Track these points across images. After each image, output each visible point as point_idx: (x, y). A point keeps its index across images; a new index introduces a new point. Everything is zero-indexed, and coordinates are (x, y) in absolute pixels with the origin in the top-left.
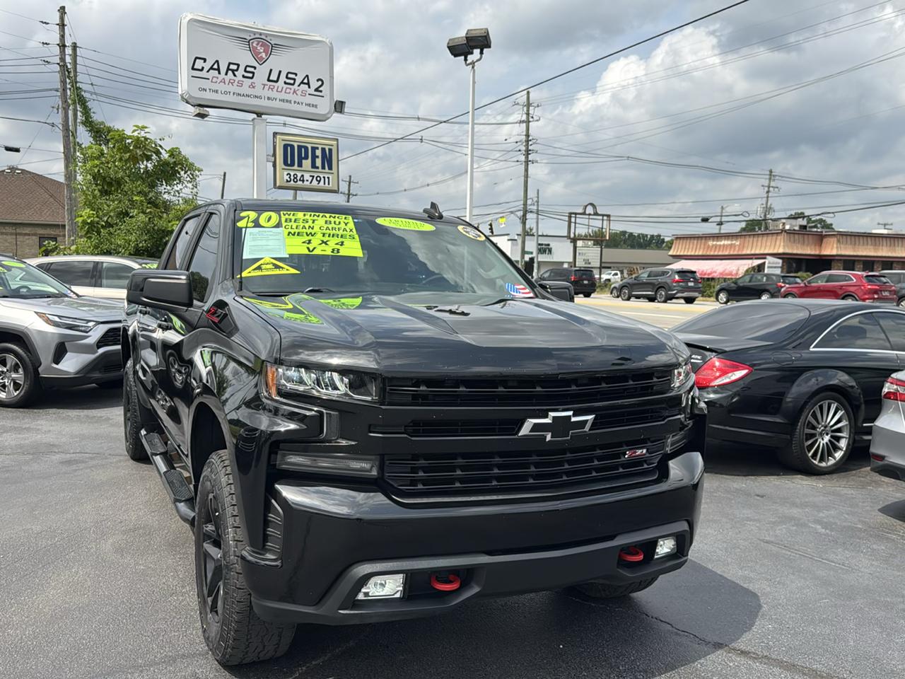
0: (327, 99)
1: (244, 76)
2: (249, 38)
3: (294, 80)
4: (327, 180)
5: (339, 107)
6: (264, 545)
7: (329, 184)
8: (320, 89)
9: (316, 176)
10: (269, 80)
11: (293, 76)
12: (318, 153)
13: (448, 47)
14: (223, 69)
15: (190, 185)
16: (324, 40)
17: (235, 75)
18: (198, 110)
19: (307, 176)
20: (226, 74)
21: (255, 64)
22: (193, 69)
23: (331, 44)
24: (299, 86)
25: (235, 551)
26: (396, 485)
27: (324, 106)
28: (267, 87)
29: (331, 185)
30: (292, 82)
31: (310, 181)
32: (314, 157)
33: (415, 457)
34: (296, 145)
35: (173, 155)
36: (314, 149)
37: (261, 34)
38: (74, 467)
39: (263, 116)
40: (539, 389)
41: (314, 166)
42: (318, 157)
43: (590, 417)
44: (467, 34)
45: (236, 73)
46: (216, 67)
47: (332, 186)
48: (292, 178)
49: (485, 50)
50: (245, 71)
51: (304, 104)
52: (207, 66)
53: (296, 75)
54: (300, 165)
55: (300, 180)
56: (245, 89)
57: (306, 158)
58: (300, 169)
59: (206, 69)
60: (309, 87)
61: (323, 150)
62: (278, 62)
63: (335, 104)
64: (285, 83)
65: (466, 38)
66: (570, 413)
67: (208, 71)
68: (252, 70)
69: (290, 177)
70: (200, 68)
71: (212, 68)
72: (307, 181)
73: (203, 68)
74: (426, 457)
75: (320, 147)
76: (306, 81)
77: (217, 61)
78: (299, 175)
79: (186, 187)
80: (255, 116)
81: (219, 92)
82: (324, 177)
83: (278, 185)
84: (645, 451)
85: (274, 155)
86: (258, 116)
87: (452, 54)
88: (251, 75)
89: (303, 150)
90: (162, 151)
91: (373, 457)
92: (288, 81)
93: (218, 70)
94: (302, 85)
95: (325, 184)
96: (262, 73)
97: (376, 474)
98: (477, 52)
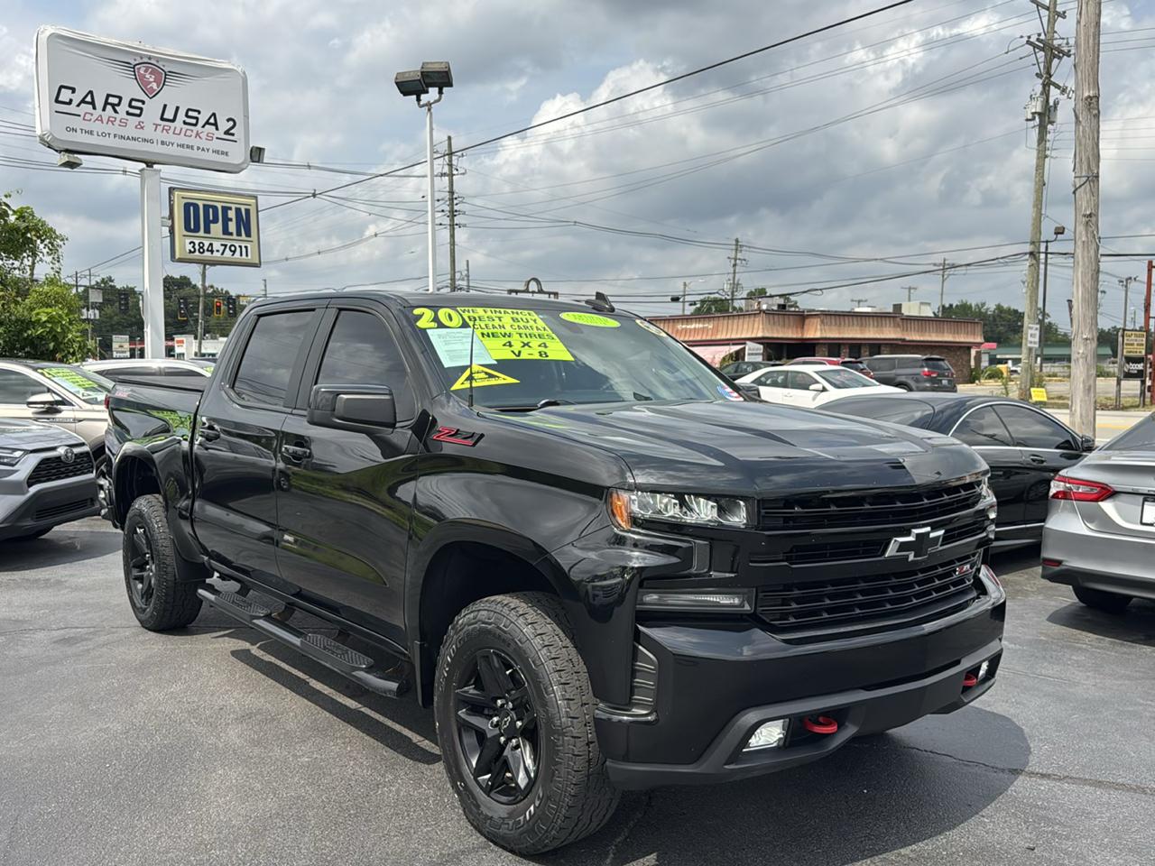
0: (241, 144)
1: (128, 113)
2: (134, 63)
3: (197, 118)
4: (244, 250)
5: (256, 155)
6: (630, 699)
7: (247, 255)
8: (231, 132)
9: (229, 245)
10: (162, 119)
11: (195, 114)
12: (232, 214)
13: (397, 83)
14: (100, 102)
15: (49, 259)
16: (235, 68)
17: (116, 112)
18: (65, 158)
19: (217, 245)
20: (104, 110)
21: (143, 96)
22: (57, 101)
23: (244, 73)
24: (203, 127)
25: (567, 712)
26: (768, 621)
27: (238, 153)
28: (160, 128)
29: (249, 257)
30: (194, 121)
31: (221, 251)
32: (226, 220)
33: (788, 588)
34: (200, 204)
35: (24, 217)
36: (225, 210)
37: (150, 58)
38: (80, 647)
39: (155, 166)
40: (899, 504)
41: (226, 231)
42: (231, 220)
43: (941, 532)
44: (422, 68)
45: (117, 108)
46: (89, 99)
47: (251, 258)
48: (197, 247)
49: (445, 89)
50: (130, 106)
51: (211, 151)
52: (77, 98)
53: (199, 112)
54: (207, 230)
55: (208, 250)
56: (130, 130)
57: (215, 221)
58: (208, 235)
59: (75, 102)
60: (217, 129)
61: (238, 211)
62: (175, 95)
63: (251, 151)
64: (185, 123)
65: (422, 73)
66: (928, 529)
67: (78, 105)
68: (139, 104)
69: (193, 247)
70: (68, 101)
71: (83, 101)
72: (218, 251)
73: (71, 100)
74: (801, 586)
75: (233, 206)
76: (212, 121)
77: (91, 92)
78: (207, 244)
79: (41, 260)
80: (144, 166)
81: (95, 133)
82: (240, 247)
83: (177, 256)
84: (968, 566)
85: (171, 217)
86: (148, 166)
87: (402, 92)
88: (138, 112)
89: (211, 210)
90: (10, 212)
91: (746, 590)
92: (188, 120)
93: (93, 103)
94: (207, 126)
95: (241, 255)
96: (152, 109)
97: (749, 608)
98: (433, 92)
